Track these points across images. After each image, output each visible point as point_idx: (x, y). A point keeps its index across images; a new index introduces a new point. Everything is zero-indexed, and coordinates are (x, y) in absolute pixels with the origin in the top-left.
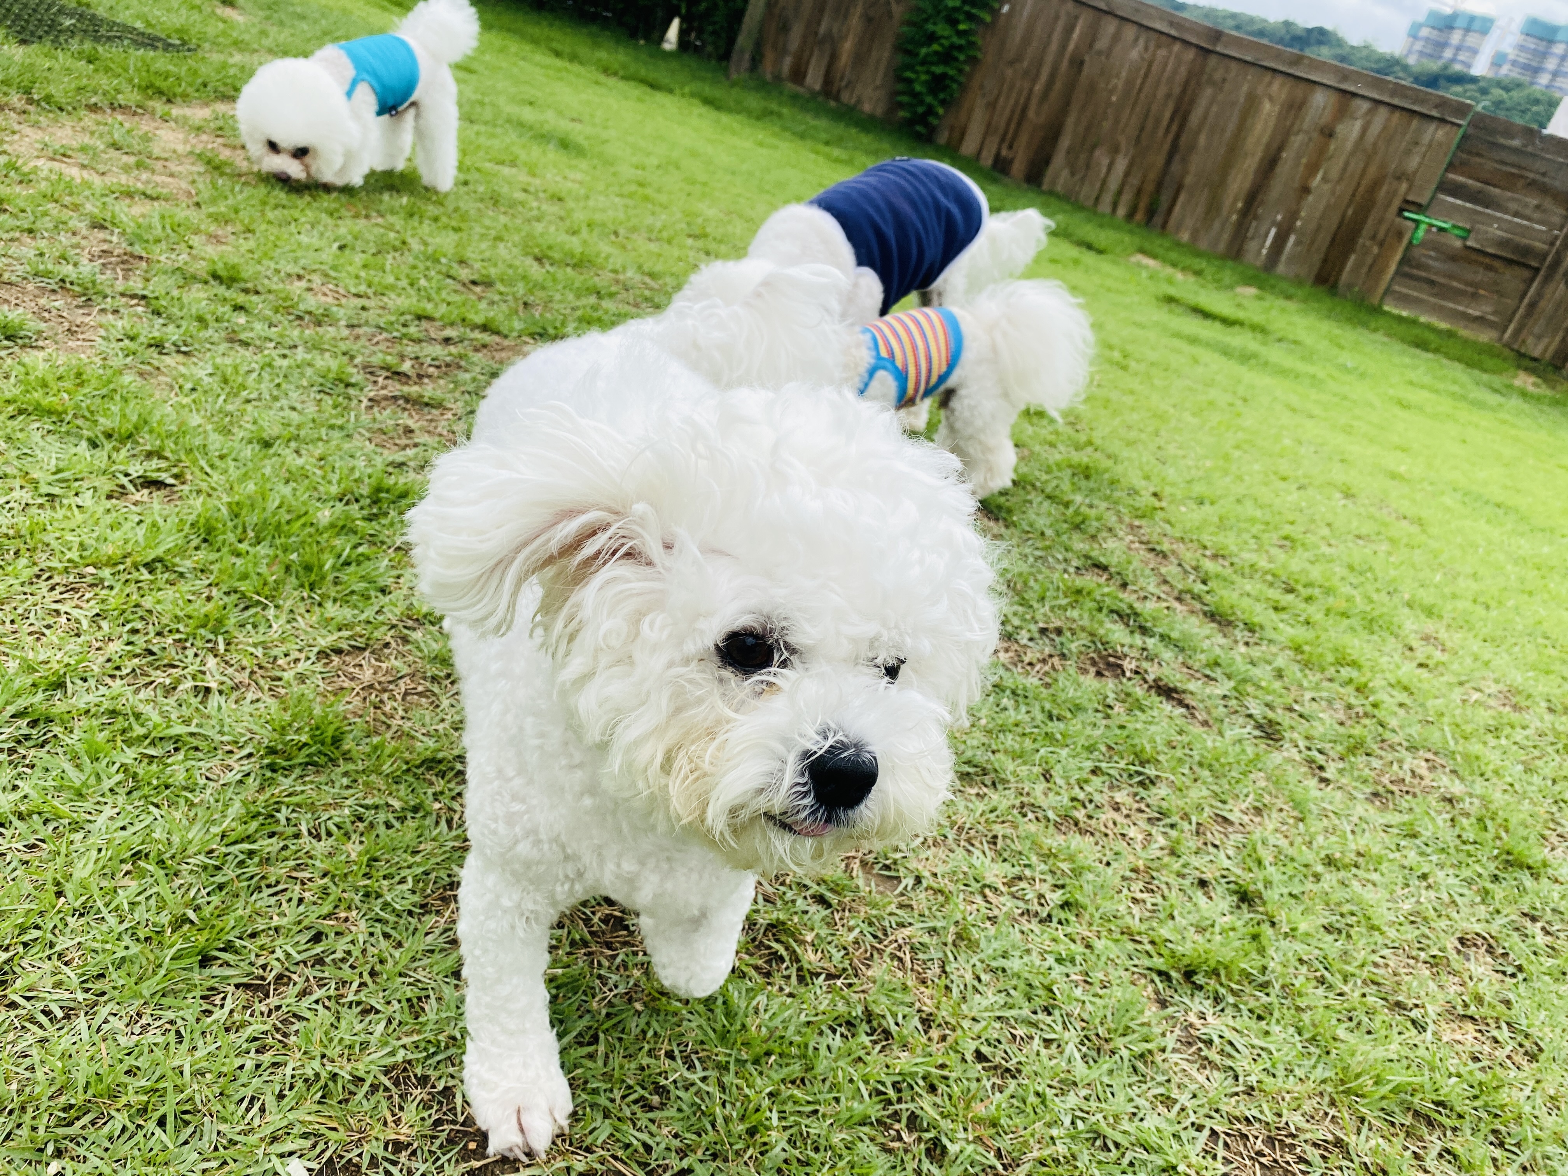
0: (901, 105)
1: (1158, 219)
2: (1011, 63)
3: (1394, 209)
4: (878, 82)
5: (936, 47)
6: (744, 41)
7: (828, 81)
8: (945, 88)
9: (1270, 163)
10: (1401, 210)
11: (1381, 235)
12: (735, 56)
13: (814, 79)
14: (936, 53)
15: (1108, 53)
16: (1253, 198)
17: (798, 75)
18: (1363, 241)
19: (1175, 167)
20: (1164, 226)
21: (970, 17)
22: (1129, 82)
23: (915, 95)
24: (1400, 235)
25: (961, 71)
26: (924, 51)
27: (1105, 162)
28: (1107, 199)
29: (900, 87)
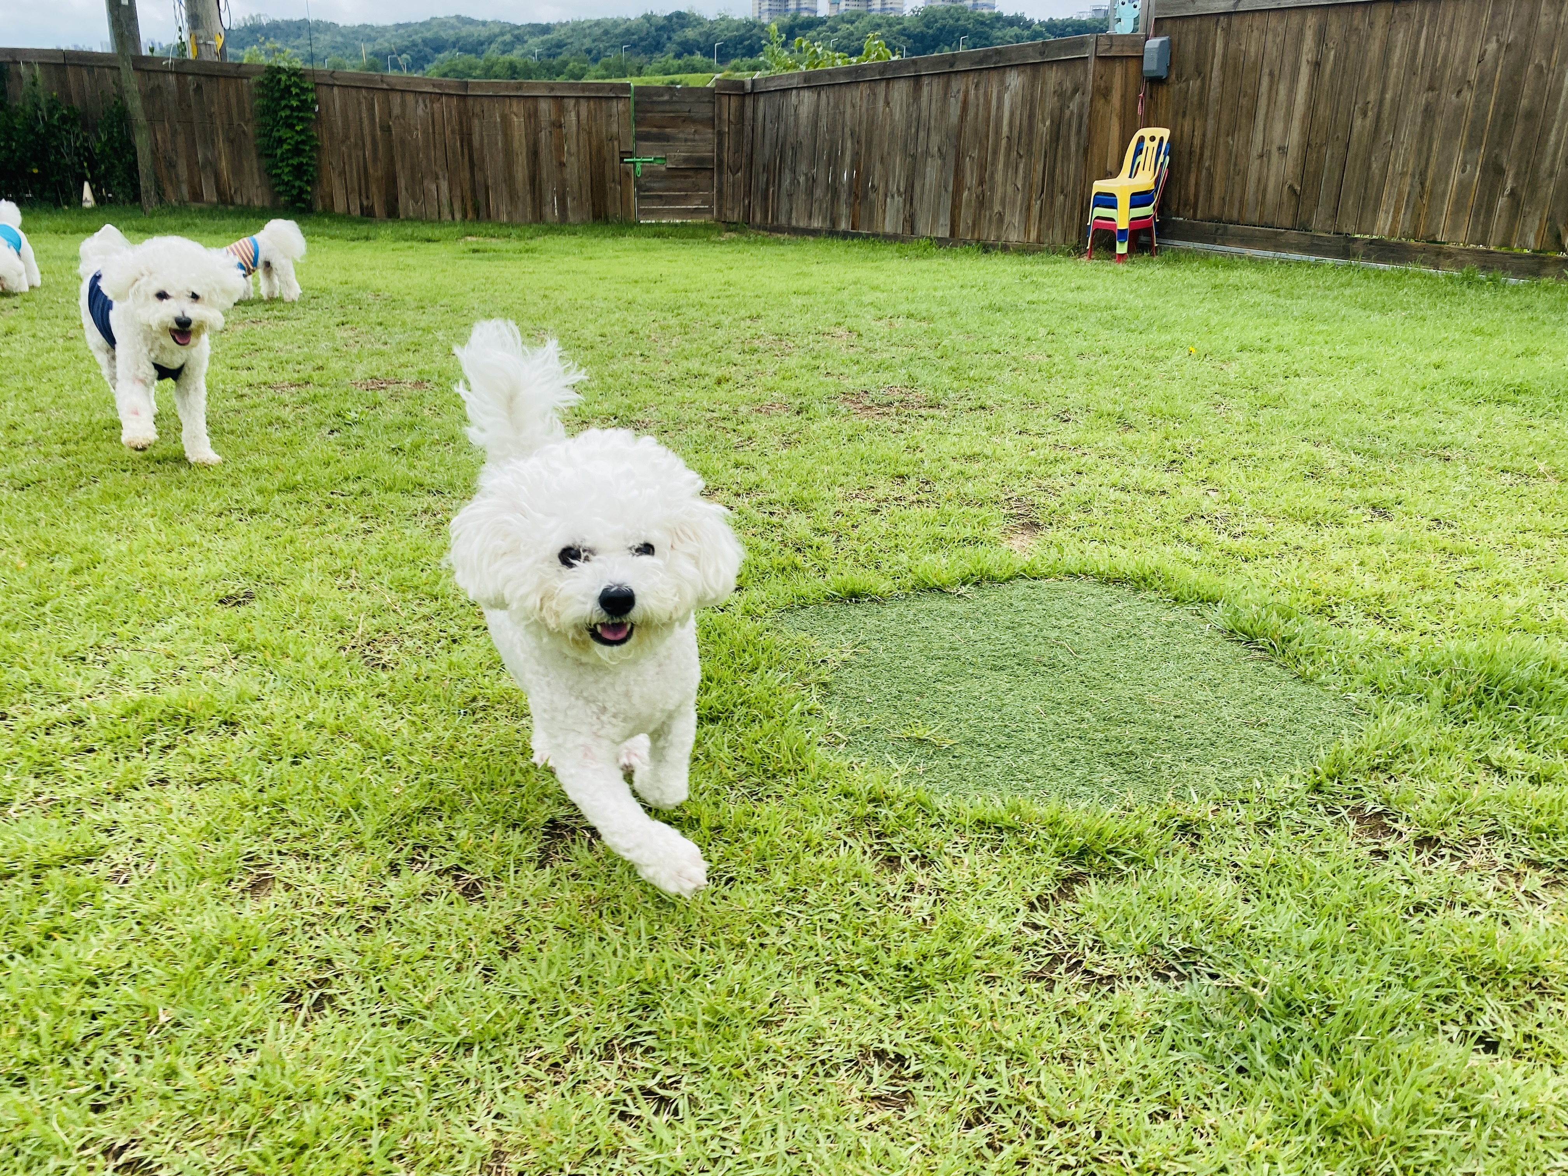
0: (280, 193)
1: (483, 214)
2: (343, 142)
3: (617, 158)
4: (257, 182)
5: (286, 147)
6: (145, 183)
7: (220, 193)
8: (305, 172)
9: (534, 154)
10: (622, 159)
11: (617, 177)
12: (143, 196)
13: (209, 194)
14: (288, 151)
15: (403, 115)
16: (534, 180)
17: (197, 196)
18: (609, 185)
19: (478, 176)
20: (489, 216)
21: (301, 120)
22: (425, 132)
23: (287, 183)
24: (628, 174)
25: (311, 158)
26: (279, 152)
27: (433, 187)
28: (446, 211)
29: (273, 181)
